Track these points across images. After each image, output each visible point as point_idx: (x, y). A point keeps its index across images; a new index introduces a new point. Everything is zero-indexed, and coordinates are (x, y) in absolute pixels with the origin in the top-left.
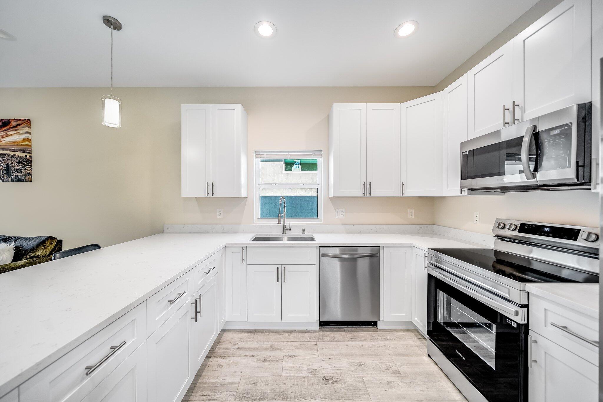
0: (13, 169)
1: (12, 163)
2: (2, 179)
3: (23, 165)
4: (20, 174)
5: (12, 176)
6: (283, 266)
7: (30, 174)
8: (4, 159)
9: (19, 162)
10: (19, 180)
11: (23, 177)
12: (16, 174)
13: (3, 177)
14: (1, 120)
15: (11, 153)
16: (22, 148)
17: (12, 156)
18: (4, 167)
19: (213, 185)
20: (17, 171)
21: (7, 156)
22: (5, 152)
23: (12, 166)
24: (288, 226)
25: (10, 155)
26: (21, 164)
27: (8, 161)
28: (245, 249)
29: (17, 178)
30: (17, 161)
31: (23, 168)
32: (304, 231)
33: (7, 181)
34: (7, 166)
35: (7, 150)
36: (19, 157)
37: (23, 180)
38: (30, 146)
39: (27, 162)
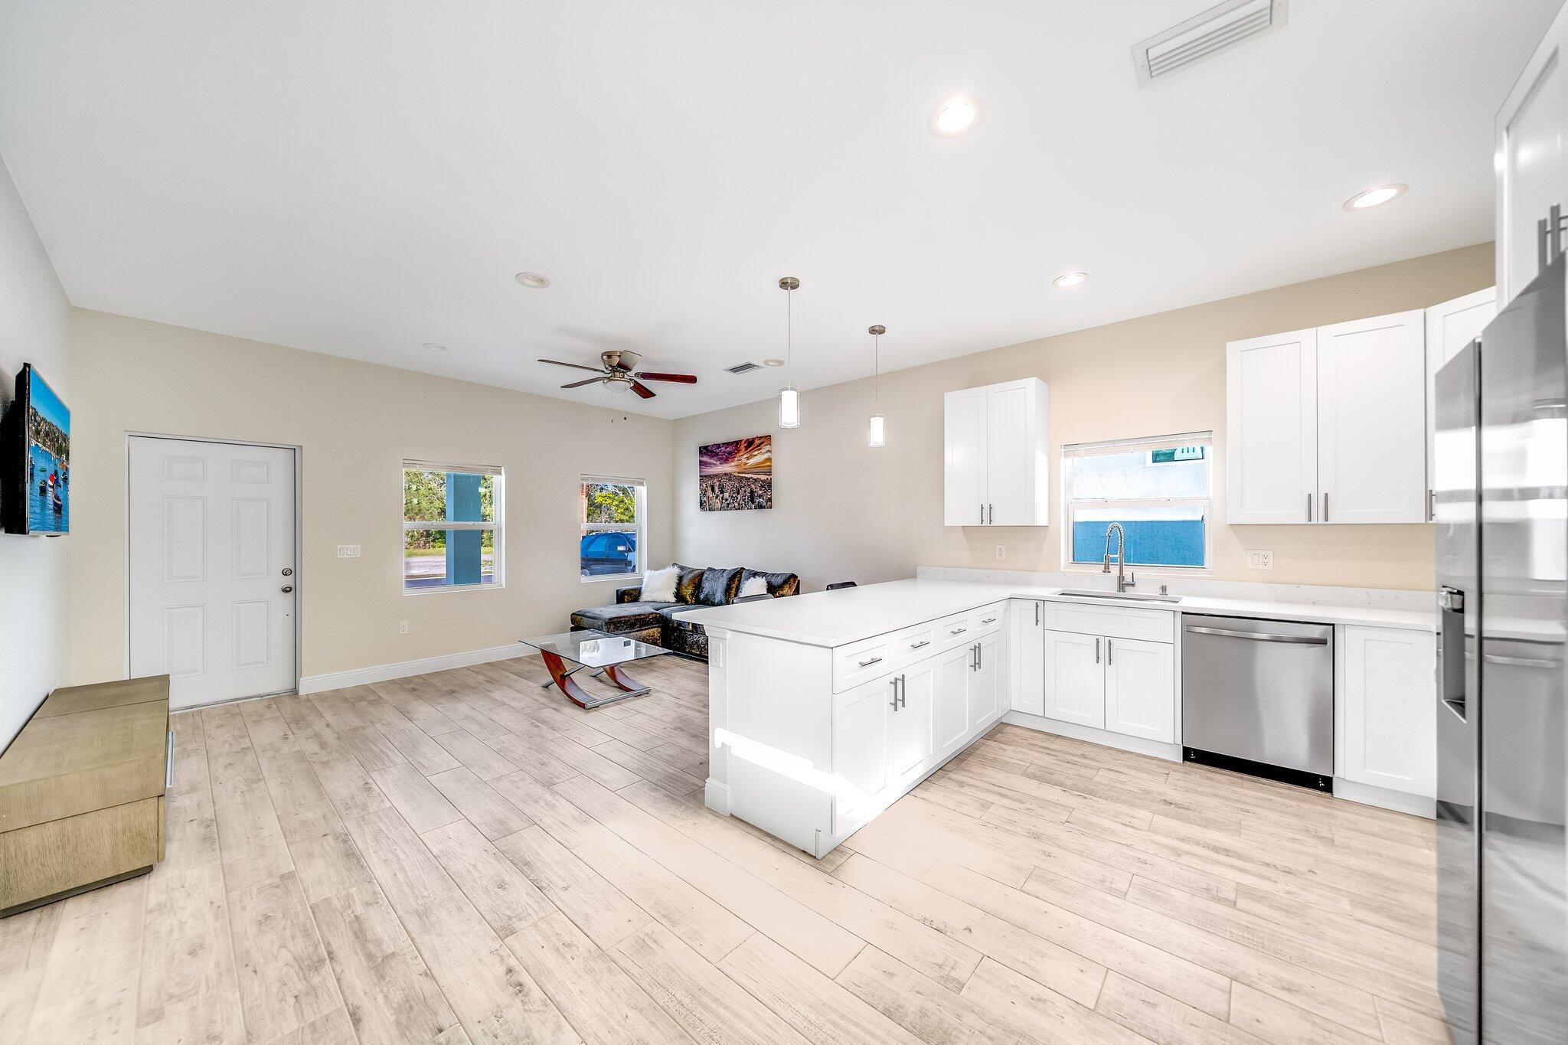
0: (756, 494)
1: (756, 488)
2: (747, 507)
3: (765, 489)
4: (762, 500)
5: (756, 502)
6: (1107, 639)
7: (770, 500)
8: (749, 483)
9: (762, 486)
10: (761, 506)
11: (764, 504)
12: (758, 500)
13: (748, 504)
14: (747, 439)
15: (755, 477)
16: (764, 469)
17: (756, 480)
18: (749, 493)
19: (991, 508)
20: (760, 496)
21: (751, 479)
22: (750, 475)
23: (756, 492)
24: (1128, 579)
25: (754, 479)
26: (763, 489)
27: (753, 486)
28: (1041, 604)
29: (759, 504)
30: (759, 485)
31: (764, 492)
32: (1164, 589)
33: (751, 508)
34: (752, 492)
35: (751, 473)
36: (761, 481)
37: (764, 508)
38: (771, 466)
39: (768, 485)
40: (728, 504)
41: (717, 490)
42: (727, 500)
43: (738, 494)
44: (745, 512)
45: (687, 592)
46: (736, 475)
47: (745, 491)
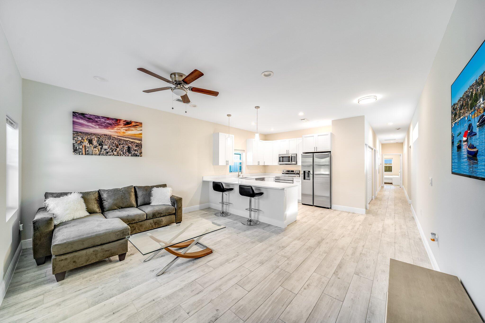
0: (132, 149)
1: (132, 146)
2: (125, 155)
3: (139, 147)
4: (137, 152)
5: (132, 153)
7: (141, 153)
8: (127, 143)
9: (137, 146)
10: (136, 156)
11: (138, 154)
12: (134, 152)
13: (125, 153)
14: (126, 120)
15: (132, 140)
16: (139, 138)
17: (132, 142)
18: (127, 148)
19: (228, 161)
20: (135, 150)
21: (128, 141)
22: (128, 139)
23: (132, 148)
25: (130, 141)
26: (138, 147)
27: (130, 145)
29: (135, 154)
30: (135, 145)
31: (139, 149)
33: (128, 156)
34: (129, 148)
35: (129, 138)
36: (137, 143)
37: (139, 156)
38: (142, 137)
39: (139, 146)
40: (107, 152)
41: (95, 143)
42: (105, 150)
43: (117, 147)
44: (123, 158)
45: (95, 207)
46: (116, 137)
47: (123, 147)
